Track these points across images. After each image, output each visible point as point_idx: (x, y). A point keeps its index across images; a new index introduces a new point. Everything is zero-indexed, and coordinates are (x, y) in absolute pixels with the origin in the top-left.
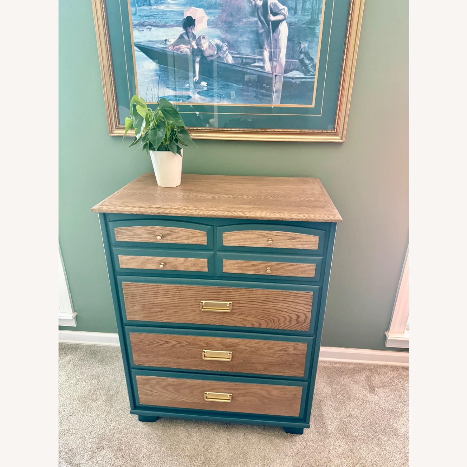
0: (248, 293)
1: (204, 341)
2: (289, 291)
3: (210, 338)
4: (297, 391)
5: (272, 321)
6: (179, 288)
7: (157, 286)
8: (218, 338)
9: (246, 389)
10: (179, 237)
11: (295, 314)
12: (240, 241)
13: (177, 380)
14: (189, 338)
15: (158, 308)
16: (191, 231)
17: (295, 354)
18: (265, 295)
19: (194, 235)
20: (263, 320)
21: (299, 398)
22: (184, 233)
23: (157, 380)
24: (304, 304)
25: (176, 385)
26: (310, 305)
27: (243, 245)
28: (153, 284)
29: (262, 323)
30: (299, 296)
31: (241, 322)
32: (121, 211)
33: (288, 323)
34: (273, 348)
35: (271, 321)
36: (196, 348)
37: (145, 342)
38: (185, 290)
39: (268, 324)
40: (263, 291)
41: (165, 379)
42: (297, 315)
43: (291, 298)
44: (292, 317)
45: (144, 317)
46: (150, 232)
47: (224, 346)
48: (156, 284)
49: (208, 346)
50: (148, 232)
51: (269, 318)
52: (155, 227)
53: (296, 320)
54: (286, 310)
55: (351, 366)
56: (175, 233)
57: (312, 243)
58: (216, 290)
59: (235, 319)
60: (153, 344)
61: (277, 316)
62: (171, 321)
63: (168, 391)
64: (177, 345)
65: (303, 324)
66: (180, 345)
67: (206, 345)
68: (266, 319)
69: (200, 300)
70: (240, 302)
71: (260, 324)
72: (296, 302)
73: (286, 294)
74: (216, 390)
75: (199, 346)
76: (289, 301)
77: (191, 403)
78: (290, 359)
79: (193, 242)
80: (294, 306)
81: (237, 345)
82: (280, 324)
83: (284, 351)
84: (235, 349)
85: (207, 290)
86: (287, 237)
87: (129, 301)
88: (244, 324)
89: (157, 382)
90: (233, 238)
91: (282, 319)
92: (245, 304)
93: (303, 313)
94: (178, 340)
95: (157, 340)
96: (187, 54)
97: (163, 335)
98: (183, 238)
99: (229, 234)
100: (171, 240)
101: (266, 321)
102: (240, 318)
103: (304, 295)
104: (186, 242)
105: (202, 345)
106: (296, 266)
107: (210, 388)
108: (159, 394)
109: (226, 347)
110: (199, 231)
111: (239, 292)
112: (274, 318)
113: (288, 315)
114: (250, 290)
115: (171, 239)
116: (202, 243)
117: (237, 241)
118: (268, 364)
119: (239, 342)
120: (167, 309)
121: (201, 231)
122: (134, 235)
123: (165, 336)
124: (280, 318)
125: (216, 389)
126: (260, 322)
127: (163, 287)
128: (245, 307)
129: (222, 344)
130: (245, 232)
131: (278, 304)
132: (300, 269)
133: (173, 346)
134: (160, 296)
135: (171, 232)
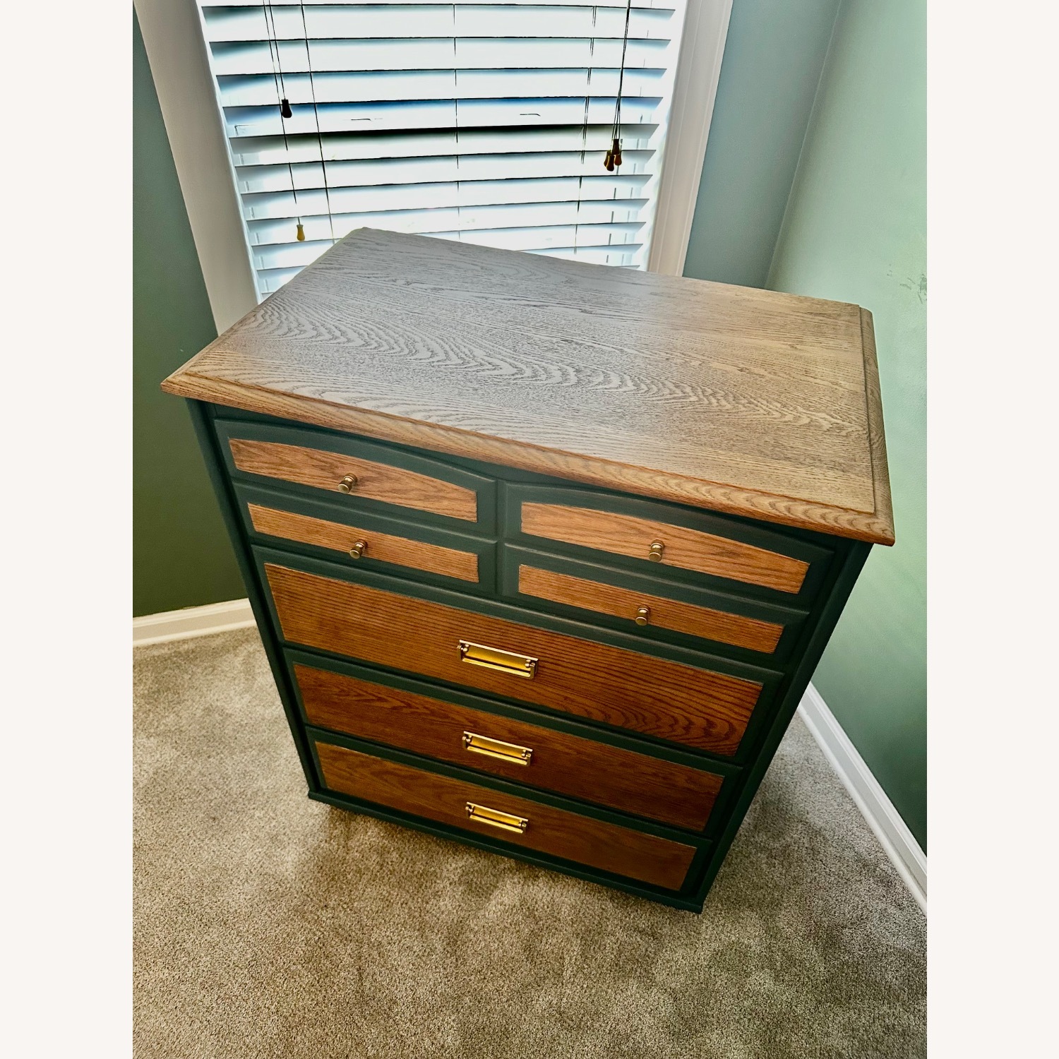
0: (581, 649)
1: (466, 716)
3: (481, 714)
4: (684, 851)
5: (640, 717)
6: (405, 602)
7: (352, 587)
8: (501, 719)
9: (562, 820)
10: (399, 490)
11: (704, 718)
12: (569, 531)
13: (407, 769)
14: (431, 703)
15: (357, 633)
16: (432, 481)
17: (688, 789)
18: (630, 664)
19: (441, 494)
20: (616, 710)
21: (685, 864)
22: (414, 485)
23: (363, 759)
24: (731, 703)
25: (405, 777)
26: (747, 709)
27: (578, 541)
28: (340, 582)
29: (613, 716)
30: (721, 685)
31: (561, 703)
32: (239, 403)
33: (680, 731)
34: (635, 766)
35: (636, 716)
36: (448, 724)
37: (330, 687)
38: (422, 611)
39: (628, 720)
40: (622, 653)
41: (377, 761)
42: (707, 720)
43: (700, 684)
44: (693, 720)
45: (323, 642)
46: (323, 464)
47: (516, 735)
48: (347, 583)
49: (475, 727)
50: (315, 462)
51: (632, 709)
52: (335, 454)
53: (705, 729)
54: (678, 704)
56: (389, 478)
57: (783, 575)
58: (499, 626)
59: (545, 693)
60: (348, 695)
61: (653, 711)
63: (386, 781)
64: (405, 709)
65: (719, 741)
66: (412, 710)
68: (623, 711)
69: (458, 638)
70: (560, 662)
71: (608, 716)
72: (711, 696)
73: (686, 673)
74: (494, 806)
75: (456, 722)
76: (691, 689)
77: (436, 811)
78: (676, 795)
79: (437, 509)
80: (703, 703)
81: (547, 741)
82: (659, 727)
83: (664, 778)
84: (541, 747)
86: (711, 548)
87: (286, 604)
88: (566, 708)
89: (362, 762)
90: (549, 519)
91: (667, 720)
92: (573, 669)
93: (724, 720)
94: (406, 701)
95: (358, 691)
97: (370, 684)
98: (412, 495)
99: (539, 508)
100: (380, 494)
102: (559, 695)
104: (419, 505)
105: (462, 722)
106: (724, 620)
107: (479, 799)
108: (367, 782)
109: (519, 739)
110: (456, 487)
111: (559, 642)
112: (646, 714)
113: (684, 717)
114: (589, 645)
115: (381, 492)
116: (463, 516)
117: (563, 530)
118: (621, 791)
119: (551, 736)
120: (377, 638)
121: (461, 489)
122: (281, 465)
123: (374, 687)
124: (660, 716)
125: (495, 803)
126: (608, 713)
127: (365, 593)
128: (573, 675)
129: (510, 731)
130: (586, 513)
131: (661, 688)
132: (734, 628)
133: (394, 708)
134: (358, 609)
135: (378, 476)
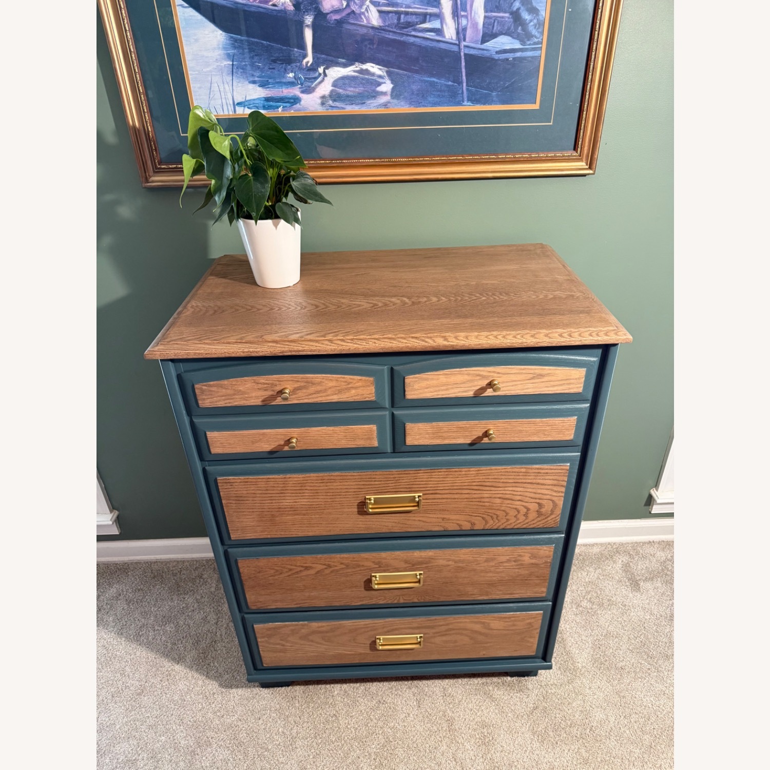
0: (451, 476)
1: (373, 560)
2: (525, 467)
3: (384, 554)
4: (534, 618)
5: (495, 517)
6: (325, 478)
7: (285, 478)
8: (398, 553)
9: (448, 625)
10: (321, 391)
11: (536, 502)
12: (437, 389)
13: (327, 624)
14: (346, 558)
15: (288, 515)
16: (344, 378)
17: (532, 564)
18: (484, 477)
19: (350, 386)
20: (479, 516)
21: (536, 629)
22: (331, 384)
23: (293, 628)
24: (552, 485)
25: (326, 632)
26: (562, 486)
27: (443, 395)
28: (276, 476)
29: (476, 522)
30: (544, 473)
31: (440, 524)
32: (206, 354)
33: (522, 518)
34: (495, 559)
35: (492, 517)
36: (360, 572)
37: (266, 571)
38: (337, 481)
39: (487, 522)
40: (478, 470)
41: (305, 625)
42: (538, 503)
43: (530, 478)
44: (529, 507)
45: (262, 532)
46: (266, 386)
47: (410, 564)
48: (281, 476)
49: (380, 567)
50: (260, 386)
51: (489, 513)
52: (275, 376)
53: (537, 511)
54: (519, 498)
55: (596, 550)
56: (313, 384)
57: (571, 381)
58: (393, 476)
59: (428, 520)
60: (281, 573)
61: (503, 508)
62: (313, 533)
63: (312, 641)
64: (326, 570)
65: (548, 517)
66: (331, 569)
67: (377, 566)
68: (484, 516)
69: (365, 495)
70: (438, 491)
71: (473, 524)
72: (538, 484)
73: (521, 472)
74: (397, 632)
75: (366, 568)
76: (525, 483)
77: (352, 654)
78: (524, 572)
79: (348, 398)
80: (534, 491)
81: (432, 560)
82: (508, 520)
83: (515, 561)
84: (428, 567)
85: (377, 477)
86: (526, 375)
87: (233, 507)
88: (443, 527)
89: (292, 630)
90: (424, 384)
91: (513, 513)
92: (447, 494)
93: (549, 500)
94: (327, 563)
95: (289, 567)
96: (287, 8)
97: (299, 558)
98: (329, 392)
99: (416, 378)
100: (306, 398)
101: (483, 518)
102: (438, 518)
103: (553, 471)
104: (335, 398)
105: (370, 566)
106: (541, 424)
107: (385, 630)
108: (296, 648)
109: (413, 565)
110: (359, 378)
111: (435, 476)
112: (498, 513)
113: (523, 506)
114: (456, 471)
115: (307, 396)
116: (365, 398)
117: (433, 390)
118: (486, 584)
119: (436, 555)
120: (304, 515)
121: (364, 378)
122: (234, 394)
123: (302, 558)
124: (508, 511)
125: (396, 629)
126: (473, 521)
127: (296, 479)
128: (447, 499)
129: (406, 562)
130: (447, 373)
131: (506, 489)
132: (548, 428)
133: (318, 572)
134: (290, 495)
135: (305, 384)
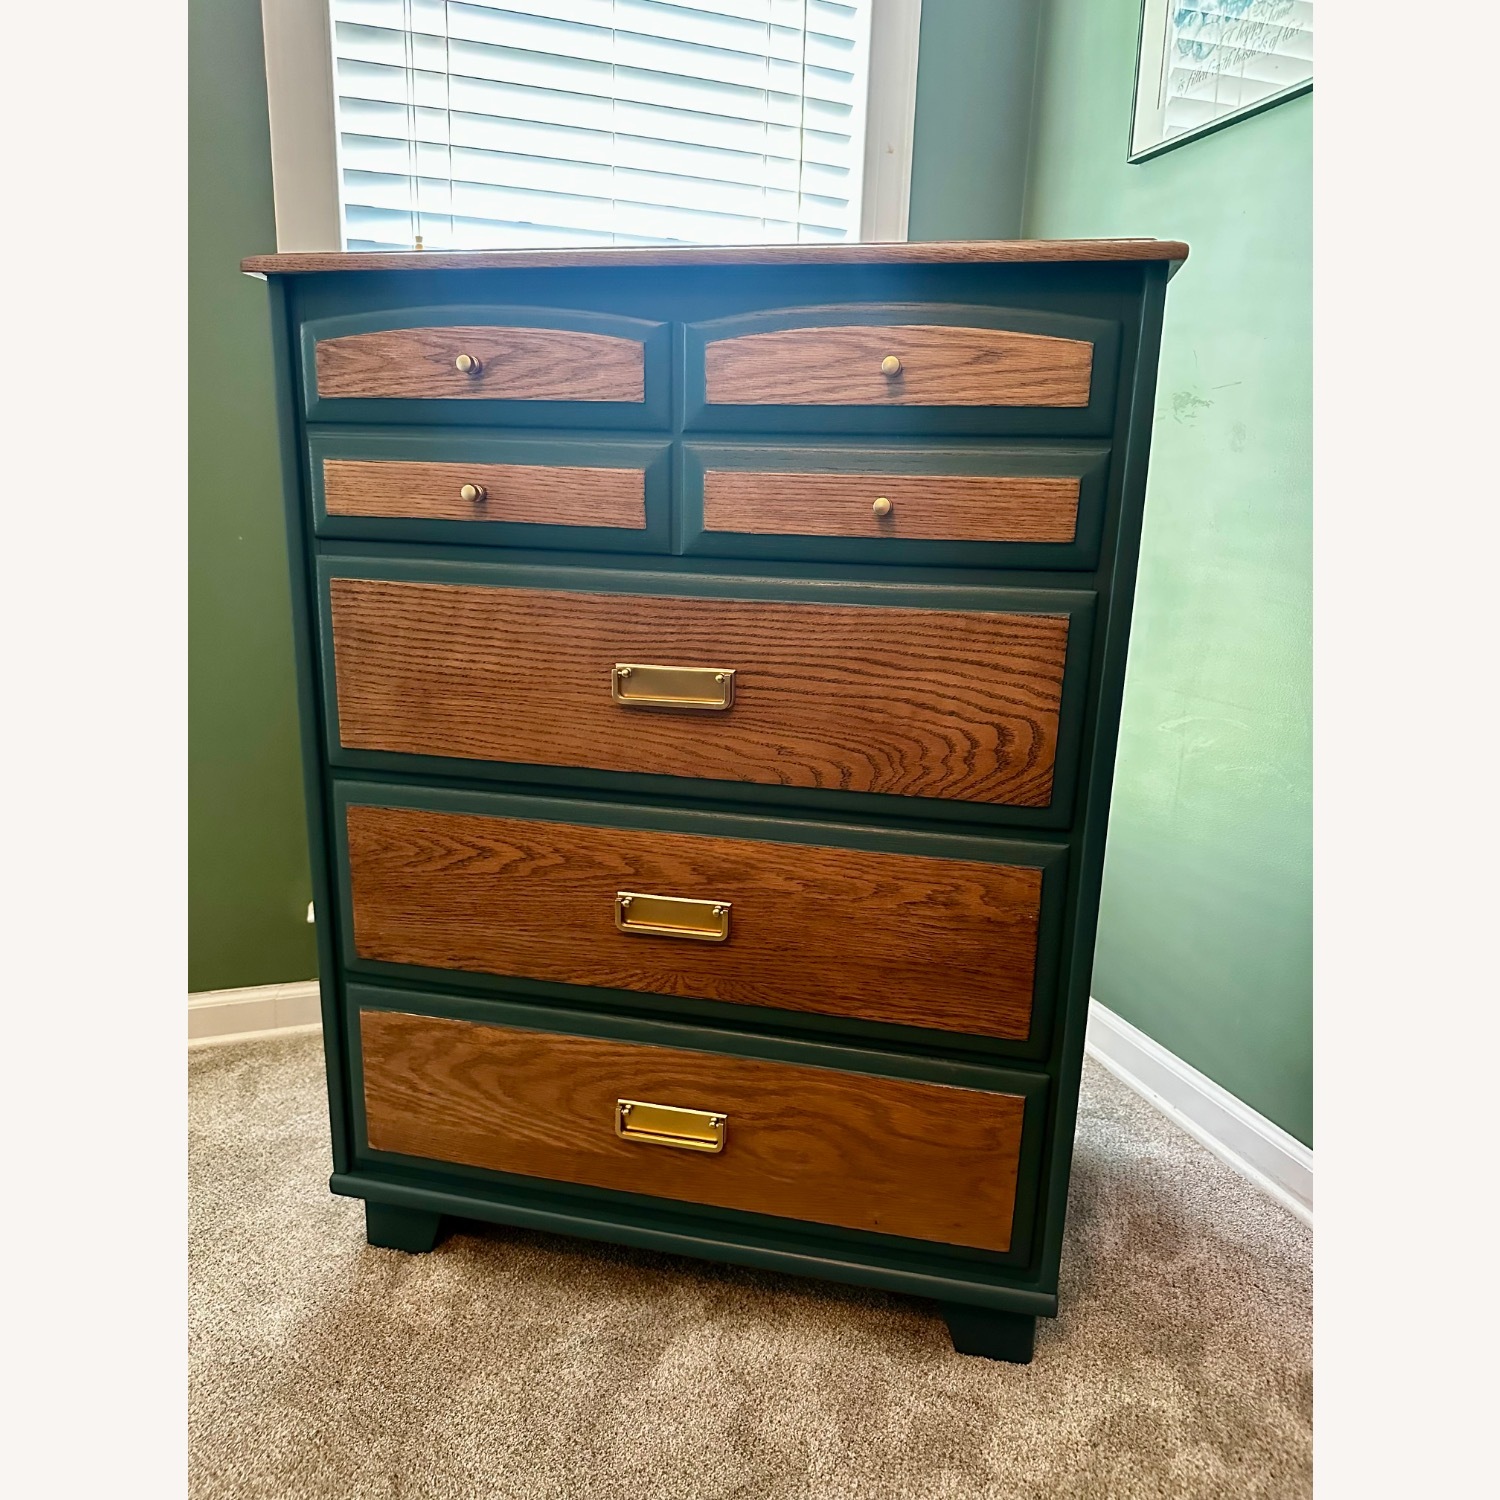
0: (799, 626)
1: (623, 851)
2: (965, 613)
3: (647, 837)
4: (1003, 1114)
5: (896, 756)
6: (534, 602)
7: (457, 593)
9: (785, 1092)
10: (539, 369)
11: (992, 724)
12: (772, 379)
13: (513, 1036)
14: (566, 835)
16: (584, 339)
17: (988, 920)
18: (871, 636)
19: (596, 360)
20: (859, 751)
21: (1009, 1156)
22: (560, 353)
24: (1025, 673)
25: (509, 1063)
26: (1053, 679)
27: (784, 396)
29: (854, 769)
30: (1009, 636)
31: (771, 764)
33: (960, 769)
34: (898, 889)
35: (889, 756)
36: (594, 882)
37: (401, 848)
38: (560, 614)
39: (878, 773)
40: (860, 615)
41: (467, 1030)
42: (997, 727)
43: (976, 646)
44: (977, 736)
45: (403, 734)
46: (438, 350)
48: (449, 588)
49: (637, 874)
51: (883, 743)
52: (456, 329)
53: (996, 751)
54: (951, 705)
56: (526, 351)
57: (1063, 373)
58: (675, 614)
59: (746, 749)
60: (431, 859)
61: (914, 734)
62: (503, 754)
63: (475, 1086)
64: (521, 865)
65: (1023, 771)
66: (533, 864)
67: (631, 871)
68: (871, 752)
69: (612, 660)
70: (770, 668)
71: (847, 774)
72: (995, 667)
73: (956, 629)
74: (664, 1094)
75: (605, 873)
76: (965, 662)
77: (560, 1150)
78: (968, 944)
79: (590, 391)
80: (985, 687)
81: (753, 872)
82: (926, 770)
83: (945, 904)
84: (740, 889)
85: (640, 611)
87: (352, 659)
88: (780, 774)
89: (437, 1042)
90: (743, 364)
91: (937, 750)
92: (789, 676)
93: (1023, 718)
94: (525, 843)
95: (448, 842)
97: (468, 819)
98: (556, 373)
100: (511, 384)
101: (869, 758)
102: (767, 745)
103: (1030, 632)
104: (565, 391)
105: (615, 868)
106: (998, 492)
107: (641, 1080)
108: (442, 1102)
109: (710, 880)
110: (614, 340)
111: (765, 624)
112: (904, 745)
113: (962, 731)
114: (809, 613)
115: (513, 381)
116: (624, 395)
117: (759, 381)
118: (879, 968)
119: (760, 856)
120: (488, 699)
121: (623, 341)
122: (381, 369)
123: (476, 822)
124: (926, 743)
126: (846, 764)
127: (478, 598)
128: (789, 691)
129: (696, 868)
130: (791, 336)
131: (922, 675)
132: (1014, 504)
133: (505, 868)
134: (463, 639)
135: (510, 351)
